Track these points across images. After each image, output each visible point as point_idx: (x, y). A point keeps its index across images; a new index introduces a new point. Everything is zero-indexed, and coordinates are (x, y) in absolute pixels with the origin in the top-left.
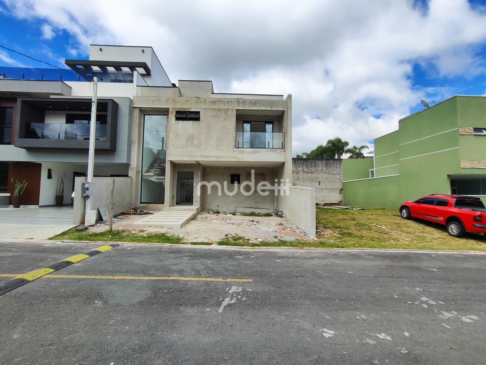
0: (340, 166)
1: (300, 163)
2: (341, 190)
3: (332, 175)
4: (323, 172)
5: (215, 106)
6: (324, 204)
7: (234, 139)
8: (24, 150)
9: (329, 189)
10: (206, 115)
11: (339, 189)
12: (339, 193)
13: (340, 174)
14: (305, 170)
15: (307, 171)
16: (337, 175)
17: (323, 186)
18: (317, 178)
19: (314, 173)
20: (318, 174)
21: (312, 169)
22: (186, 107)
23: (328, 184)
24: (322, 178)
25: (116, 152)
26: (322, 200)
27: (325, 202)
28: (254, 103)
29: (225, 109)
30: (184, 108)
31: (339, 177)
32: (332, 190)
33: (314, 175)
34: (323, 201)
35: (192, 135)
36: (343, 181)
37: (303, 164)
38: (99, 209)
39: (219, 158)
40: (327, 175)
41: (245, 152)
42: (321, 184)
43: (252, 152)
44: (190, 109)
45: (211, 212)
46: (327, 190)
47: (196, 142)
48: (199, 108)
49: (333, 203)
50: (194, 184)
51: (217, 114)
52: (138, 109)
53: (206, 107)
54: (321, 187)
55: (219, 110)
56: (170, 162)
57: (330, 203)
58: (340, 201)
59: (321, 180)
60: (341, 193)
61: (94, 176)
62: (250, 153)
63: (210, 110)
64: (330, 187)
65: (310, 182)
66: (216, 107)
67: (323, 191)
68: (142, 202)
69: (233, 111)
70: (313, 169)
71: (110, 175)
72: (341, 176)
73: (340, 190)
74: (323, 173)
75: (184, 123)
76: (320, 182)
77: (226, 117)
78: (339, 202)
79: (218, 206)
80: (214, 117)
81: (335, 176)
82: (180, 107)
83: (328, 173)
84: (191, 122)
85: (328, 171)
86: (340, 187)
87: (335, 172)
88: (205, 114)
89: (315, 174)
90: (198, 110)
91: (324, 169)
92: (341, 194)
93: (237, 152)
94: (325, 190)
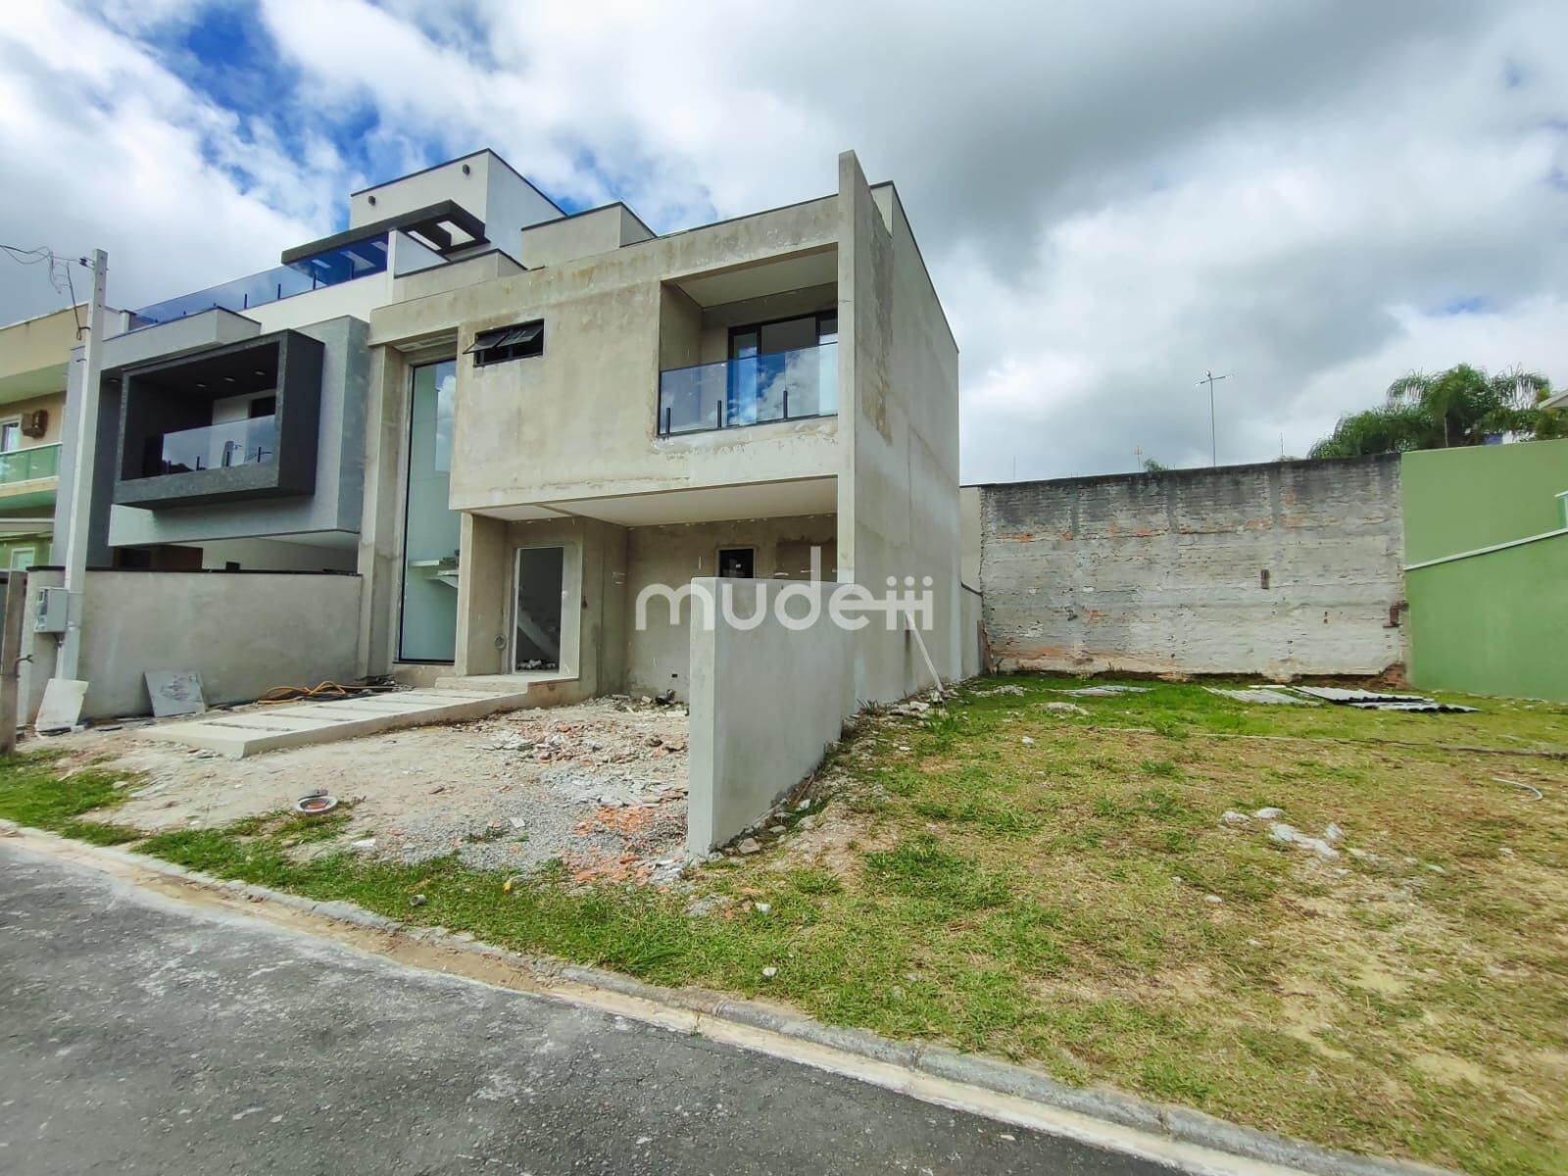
0: (1387, 491)
1: (1158, 494)
2: (1397, 610)
3: (1334, 537)
4: (1282, 525)
5: (592, 285)
6: (1295, 675)
7: (651, 403)
8: (147, 514)
9: (1318, 604)
10: (561, 327)
11: (1382, 602)
12: (1385, 627)
13: (1386, 532)
14: (1184, 522)
15: (1196, 526)
16: (1369, 539)
17: (1282, 589)
18: (1251, 558)
19: (1235, 532)
20: (1256, 538)
21: (1220, 515)
22: (504, 311)
23: (1312, 581)
24: (1279, 556)
25: (316, 497)
26: (1285, 661)
27: (1300, 670)
28: (727, 239)
29: (621, 292)
30: (498, 319)
31: (1384, 546)
32: (1341, 609)
33: (1231, 544)
34: (1288, 664)
35: (519, 412)
36: (1407, 563)
37: (1171, 498)
38: (148, 676)
39: (600, 487)
40: (1309, 541)
41: (690, 452)
42: (1271, 585)
43: (717, 448)
44: (517, 315)
45: (646, 699)
46: (1308, 610)
47: (530, 432)
48: (540, 306)
49: (1346, 672)
50: (564, 593)
51: (595, 315)
52: (383, 351)
53: (563, 298)
54: (1272, 596)
55: (605, 296)
56: (473, 515)
57: (1332, 672)
58: (1390, 662)
59: (1270, 566)
60: (1395, 625)
61: (89, 569)
62: (707, 450)
63: (573, 308)
64: (1326, 596)
65: (1214, 576)
66: (594, 289)
67: (1287, 616)
68: (403, 657)
69: (648, 294)
70: (1225, 517)
71: (224, 567)
72: (1393, 541)
73: (1388, 608)
74: (1282, 530)
75: (496, 370)
76: (1265, 575)
77: (625, 321)
78: (1388, 670)
79: (674, 676)
80: (586, 328)
81: (1356, 541)
82: (487, 316)
83: (1310, 529)
84: (517, 363)
85: (1313, 518)
86: (1387, 591)
87: (1353, 522)
88: (559, 323)
89: (1240, 537)
90: (537, 317)
91: (1287, 512)
92: (1395, 630)
93: (662, 455)
94: (1297, 613)
